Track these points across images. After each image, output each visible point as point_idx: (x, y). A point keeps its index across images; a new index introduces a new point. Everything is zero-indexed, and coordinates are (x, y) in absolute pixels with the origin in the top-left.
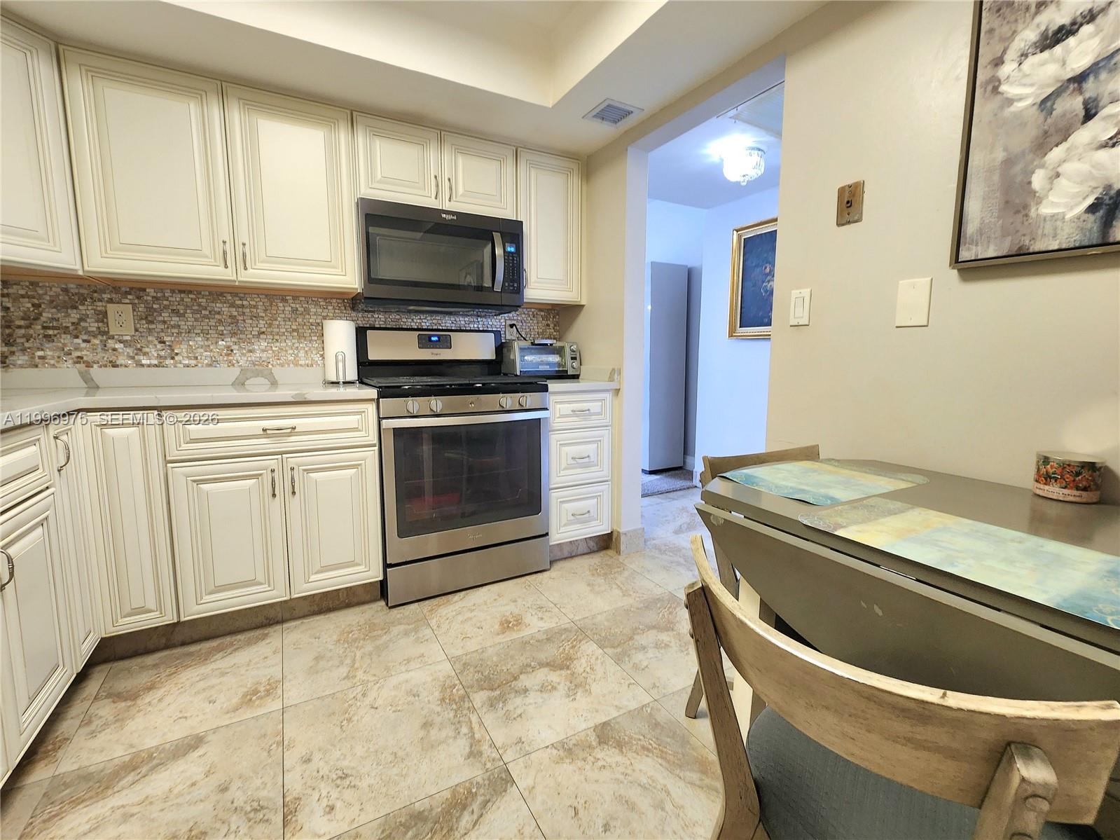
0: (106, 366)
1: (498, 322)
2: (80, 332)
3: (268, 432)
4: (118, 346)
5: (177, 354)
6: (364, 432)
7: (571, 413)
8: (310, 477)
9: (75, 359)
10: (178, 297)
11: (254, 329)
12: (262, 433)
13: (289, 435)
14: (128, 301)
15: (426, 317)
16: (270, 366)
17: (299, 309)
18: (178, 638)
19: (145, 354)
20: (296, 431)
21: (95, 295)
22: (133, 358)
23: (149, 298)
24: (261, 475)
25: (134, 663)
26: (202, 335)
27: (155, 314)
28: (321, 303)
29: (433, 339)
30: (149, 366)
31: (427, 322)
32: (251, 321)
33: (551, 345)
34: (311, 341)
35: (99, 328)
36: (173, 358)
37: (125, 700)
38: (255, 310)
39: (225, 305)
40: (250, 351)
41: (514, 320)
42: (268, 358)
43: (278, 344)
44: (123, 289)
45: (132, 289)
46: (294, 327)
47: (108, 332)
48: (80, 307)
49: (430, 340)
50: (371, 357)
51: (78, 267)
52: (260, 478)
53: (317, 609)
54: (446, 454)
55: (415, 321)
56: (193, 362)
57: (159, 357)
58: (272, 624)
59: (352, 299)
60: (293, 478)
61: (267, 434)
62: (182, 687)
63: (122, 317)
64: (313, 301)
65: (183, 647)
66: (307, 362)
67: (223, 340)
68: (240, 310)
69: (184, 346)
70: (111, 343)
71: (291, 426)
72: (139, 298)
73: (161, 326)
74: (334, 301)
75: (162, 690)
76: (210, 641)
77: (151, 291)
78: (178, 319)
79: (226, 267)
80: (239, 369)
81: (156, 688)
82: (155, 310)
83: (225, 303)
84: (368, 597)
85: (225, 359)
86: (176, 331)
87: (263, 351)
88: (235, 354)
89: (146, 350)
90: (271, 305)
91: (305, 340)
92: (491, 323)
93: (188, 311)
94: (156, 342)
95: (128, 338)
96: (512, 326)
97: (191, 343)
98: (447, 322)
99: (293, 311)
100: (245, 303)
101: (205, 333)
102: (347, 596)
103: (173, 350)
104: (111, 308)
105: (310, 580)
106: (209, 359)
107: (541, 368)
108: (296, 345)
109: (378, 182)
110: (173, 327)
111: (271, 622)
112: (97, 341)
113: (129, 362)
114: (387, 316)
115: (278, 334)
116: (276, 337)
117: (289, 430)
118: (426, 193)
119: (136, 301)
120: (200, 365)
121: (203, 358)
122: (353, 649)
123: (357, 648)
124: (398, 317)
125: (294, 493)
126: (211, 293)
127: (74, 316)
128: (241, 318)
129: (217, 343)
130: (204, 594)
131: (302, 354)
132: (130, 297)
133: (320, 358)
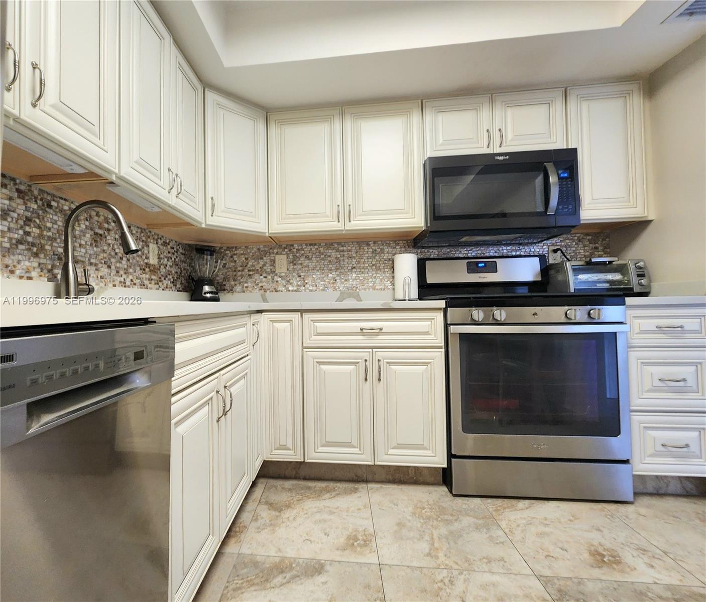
0: (272, 291)
1: (542, 248)
2: (263, 272)
3: (364, 331)
4: (279, 279)
5: (306, 283)
6: (433, 336)
7: (657, 329)
8: (391, 368)
9: (260, 288)
10: (309, 248)
11: (349, 265)
12: (360, 331)
13: (378, 334)
14: (284, 253)
15: (472, 249)
16: (358, 290)
17: (377, 250)
18: (303, 473)
19: (291, 284)
20: (383, 331)
21: (271, 250)
22: (285, 286)
23: (295, 250)
24: (358, 363)
25: (279, 483)
26: (320, 271)
27: (297, 259)
28: (392, 245)
29: (480, 265)
30: (292, 291)
31: (473, 252)
32: (347, 260)
33: (610, 262)
34: (384, 272)
35: (271, 269)
36: (304, 286)
37: (275, 510)
38: (350, 253)
39: (333, 251)
40: (346, 280)
41: (557, 245)
42: (357, 285)
43: (363, 275)
44: (283, 246)
45: (287, 245)
46: (374, 263)
47: (275, 271)
48: (264, 258)
49: (478, 267)
50: (428, 281)
51: (267, 231)
52: (357, 365)
53: (391, 479)
54: (504, 362)
55: (463, 252)
56: (314, 288)
57: (298, 285)
58: (360, 481)
59: (414, 239)
60: (379, 368)
61: (363, 333)
62: (306, 514)
63: (282, 261)
64: (386, 243)
65: (305, 481)
66: (381, 287)
67: (331, 274)
68: (342, 253)
69: (310, 279)
70: (276, 278)
71: (379, 327)
72: (290, 250)
73: (299, 267)
74: (401, 242)
75: (295, 511)
76: (320, 482)
77: (296, 246)
78: (308, 261)
79: (339, 222)
80: (339, 292)
81: (291, 508)
82: (297, 257)
83: (333, 249)
84: (432, 480)
85: (332, 286)
86: (307, 269)
87: (354, 280)
88: (338, 282)
89: (292, 281)
90: (360, 249)
91: (380, 271)
92: (533, 250)
93: (314, 256)
94: (297, 276)
95: (283, 274)
96: (555, 251)
97: (314, 276)
98: (492, 251)
99: (373, 252)
100: (345, 248)
101: (322, 269)
102: (415, 473)
103: (304, 281)
104: (278, 257)
105: (389, 453)
106: (323, 286)
107: (600, 286)
108: (374, 275)
109: (440, 145)
110: (305, 267)
111: (359, 480)
112: (269, 277)
113: (284, 289)
114: (440, 251)
115: (363, 268)
116: (362, 270)
117: (378, 331)
118: (479, 145)
119: (289, 252)
120: (318, 290)
121: (320, 285)
122: (429, 527)
123: (432, 526)
124: (449, 250)
125: (379, 380)
126: (326, 244)
127: (261, 263)
128: (342, 259)
129: (328, 275)
130: (319, 446)
131: (378, 281)
132: (286, 250)
133: (390, 284)
